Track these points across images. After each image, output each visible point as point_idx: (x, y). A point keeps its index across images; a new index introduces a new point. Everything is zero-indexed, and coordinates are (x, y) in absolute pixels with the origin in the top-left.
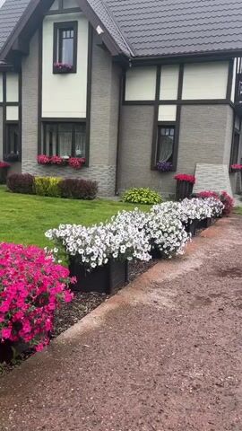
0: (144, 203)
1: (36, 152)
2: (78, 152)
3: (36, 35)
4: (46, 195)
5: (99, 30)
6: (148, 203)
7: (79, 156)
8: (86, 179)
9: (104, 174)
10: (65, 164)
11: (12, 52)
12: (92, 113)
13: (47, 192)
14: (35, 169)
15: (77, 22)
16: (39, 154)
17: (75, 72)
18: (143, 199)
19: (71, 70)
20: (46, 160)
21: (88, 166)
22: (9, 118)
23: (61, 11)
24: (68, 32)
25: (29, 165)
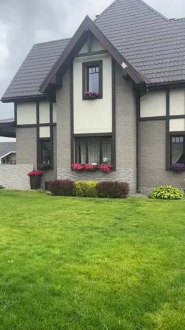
0: (173, 199)
1: (70, 161)
2: (105, 159)
3: (69, 71)
4: (85, 196)
5: (124, 65)
6: (176, 199)
7: (106, 163)
8: (114, 181)
9: (130, 175)
10: (96, 169)
11: (50, 85)
12: (117, 128)
13: (86, 194)
14: (69, 175)
15: (102, 61)
16: (72, 163)
17: (102, 98)
18: (172, 195)
19: (98, 96)
20: (80, 167)
21: (115, 170)
22: (42, 136)
23: (90, 53)
24: (94, 69)
25: (63, 172)
